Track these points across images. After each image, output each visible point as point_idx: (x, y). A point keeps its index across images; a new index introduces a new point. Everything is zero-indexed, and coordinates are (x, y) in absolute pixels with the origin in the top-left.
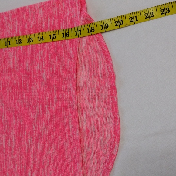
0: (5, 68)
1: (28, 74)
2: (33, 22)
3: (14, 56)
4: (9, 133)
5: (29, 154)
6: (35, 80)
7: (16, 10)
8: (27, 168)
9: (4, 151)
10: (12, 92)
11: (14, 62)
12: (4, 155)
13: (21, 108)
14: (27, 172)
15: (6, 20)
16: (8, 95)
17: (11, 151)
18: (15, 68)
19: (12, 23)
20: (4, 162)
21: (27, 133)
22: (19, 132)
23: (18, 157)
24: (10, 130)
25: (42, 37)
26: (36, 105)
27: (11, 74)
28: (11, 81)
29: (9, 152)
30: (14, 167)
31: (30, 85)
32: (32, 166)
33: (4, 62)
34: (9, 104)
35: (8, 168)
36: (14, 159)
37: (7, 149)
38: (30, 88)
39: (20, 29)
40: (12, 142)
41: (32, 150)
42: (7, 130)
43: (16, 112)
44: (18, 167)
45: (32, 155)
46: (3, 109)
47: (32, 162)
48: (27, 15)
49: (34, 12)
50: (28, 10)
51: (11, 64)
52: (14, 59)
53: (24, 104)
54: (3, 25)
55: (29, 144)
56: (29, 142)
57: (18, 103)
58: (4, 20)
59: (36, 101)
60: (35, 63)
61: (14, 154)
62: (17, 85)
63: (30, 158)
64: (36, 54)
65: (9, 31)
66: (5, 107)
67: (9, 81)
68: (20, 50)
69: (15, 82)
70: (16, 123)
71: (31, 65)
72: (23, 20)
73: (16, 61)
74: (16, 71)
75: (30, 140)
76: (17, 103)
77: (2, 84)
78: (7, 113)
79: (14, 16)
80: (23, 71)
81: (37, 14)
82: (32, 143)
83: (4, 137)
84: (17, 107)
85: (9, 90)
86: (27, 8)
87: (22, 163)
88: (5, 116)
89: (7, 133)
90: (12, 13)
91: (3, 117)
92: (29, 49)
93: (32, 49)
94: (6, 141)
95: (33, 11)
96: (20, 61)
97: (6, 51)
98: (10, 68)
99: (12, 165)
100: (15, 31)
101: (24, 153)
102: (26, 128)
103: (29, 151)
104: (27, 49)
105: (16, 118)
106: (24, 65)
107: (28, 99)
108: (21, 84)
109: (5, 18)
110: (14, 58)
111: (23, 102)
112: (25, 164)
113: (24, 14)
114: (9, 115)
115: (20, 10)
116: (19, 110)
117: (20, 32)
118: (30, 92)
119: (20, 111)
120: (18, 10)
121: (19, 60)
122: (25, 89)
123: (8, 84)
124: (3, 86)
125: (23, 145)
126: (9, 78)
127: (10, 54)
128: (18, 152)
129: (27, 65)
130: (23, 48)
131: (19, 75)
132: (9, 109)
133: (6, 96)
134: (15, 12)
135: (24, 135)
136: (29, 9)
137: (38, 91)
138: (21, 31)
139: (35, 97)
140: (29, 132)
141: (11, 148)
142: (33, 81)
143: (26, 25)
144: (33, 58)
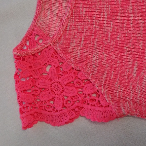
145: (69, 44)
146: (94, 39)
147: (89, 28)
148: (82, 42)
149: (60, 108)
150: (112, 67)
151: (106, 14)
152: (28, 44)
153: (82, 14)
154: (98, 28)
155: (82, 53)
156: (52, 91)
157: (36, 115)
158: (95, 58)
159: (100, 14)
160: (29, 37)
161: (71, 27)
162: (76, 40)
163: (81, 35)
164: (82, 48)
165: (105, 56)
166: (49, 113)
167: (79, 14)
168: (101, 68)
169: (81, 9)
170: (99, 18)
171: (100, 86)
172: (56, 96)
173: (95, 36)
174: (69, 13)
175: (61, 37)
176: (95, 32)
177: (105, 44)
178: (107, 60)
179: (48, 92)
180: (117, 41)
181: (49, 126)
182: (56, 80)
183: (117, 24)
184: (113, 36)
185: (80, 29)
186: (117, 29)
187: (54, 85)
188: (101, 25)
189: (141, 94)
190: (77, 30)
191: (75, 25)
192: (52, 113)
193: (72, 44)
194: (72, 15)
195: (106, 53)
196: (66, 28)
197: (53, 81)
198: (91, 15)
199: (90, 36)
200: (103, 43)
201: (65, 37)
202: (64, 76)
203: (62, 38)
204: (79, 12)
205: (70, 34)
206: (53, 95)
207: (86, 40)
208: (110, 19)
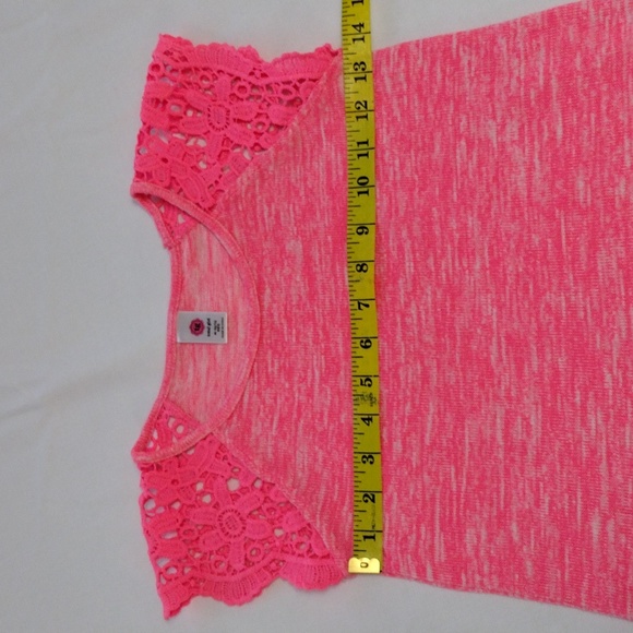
0: (498, 197)
1: (583, 213)
2: (604, 50)
3: (532, 157)
4: (519, 400)
5: (593, 463)
6: (611, 231)
7: (543, 14)
8: (585, 507)
9: (501, 456)
10: (526, 270)
11: (529, 177)
12: (501, 467)
13: (558, 319)
14: (586, 518)
15: (504, 49)
16: (510, 280)
17: (524, 452)
18: (536, 196)
19: (526, 57)
20: (498, 488)
21: (585, 399)
22: (554, 395)
23: (553, 472)
24: (520, 390)
26: (616, 309)
27: (522, 214)
28: (521, 236)
29: (517, 458)
30: (537, 503)
31: (593, 246)
32: (604, 501)
33: (495, 179)
34: (515, 308)
35: (514, 509)
36: (538, 480)
37: (509, 449)
38: (592, 257)
39: (554, 73)
40: (527, 427)
41: (603, 451)
42: (508, 390)
43: (540, 333)
44: (552, 504)
45: (604, 466)
46: (495, 326)
47: (605, 488)
48: (583, 28)
49: (608, 18)
50: (586, 13)
51: (522, 185)
52: (530, 169)
53: (572, 309)
54: (494, 64)
55: (593, 432)
56: (593, 425)
57: (548, 306)
58: (496, 50)
59: (614, 297)
60: (611, 178)
61: (538, 462)
62: (545, 250)
63: (596, 477)
64: (613, 149)
65: (514, 82)
66: (500, 317)
67: (516, 237)
68: (553, 139)
69: (536, 239)
70: (541, 366)
71: (597, 182)
72: (566, 45)
73: (537, 174)
74: (538, 204)
75: (596, 419)
76: (543, 306)
77: (491, 248)
78: (508, 338)
79: (533, 33)
80: (564, 202)
81: (619, 25)
82: (603, 429)
83: (500, 412)
84: (545, 318)
85: (513, 265)
86: (584, 7)
87: (569, 489)
88: (500, 347)
89: (509, 398)
90: (527, 25)
91: (494, 348)
92: (586, 133)
93: (598, 133)
94: (508, 424)
95: (605, 15)
96: (554, 171)
97: (502, 145)
98: (515, 198)
99: (530, 497)
100: (534, 79)
101: (574, 459)
102: (581, 378)
103: (593, 452)
104: (578, 135)
105: (541, 351)
106: (571, 187)
107: (587, 291)
108: (558, 246)
109: (502, 41)
110: (532, 163)
111: (568, 300)
112: (579, 494)
113: (571, 28)
114: (515, 343)
115: (558, 14)
116: (552, 327)
117: (554, 82)
118: (593, 271)
119: (557, 328)
120: (551, 17)
121: (548, 168)
122: (573, 262)
123: (513, 246)
124: (491, 253)
125: (570, 435)
126: (514, 227)
127: (518, 151)
128: (551, 457)
129: (581, 185)
130: (564, 132)
131: (551, 217)
132: (516, 325)
133: (505, 283)
134: (539, 21)
135: (573, 404)
136: (592, 10)
137: (620, 266)
138: (559, 78)
139: (612, 281)
140: (591, 394)
141: (524, 444)
142: (603, 236)
143: (578, 61)
144: (602, 162)
145: (248, 430)
146: (298, 420)
147: (287, 399)
148: (275, 426)
149: (239, 566)
150: (334, 477)
151: (317, 373)
152: (155, 435)
153: (273, 373)
154: (303, 398)
155: (275, 447)
156: (223, 530)
157: (192, 583)
158: (301, 458)
159: (305, 372)
160: (156, 421)
161: (250, 398)
162: (263, 421)
163: (272, 412)
164: (275, 438)
165: (321, 454)
166: (219, 579)
167: (267, 373)
168: (314, 478)
169: (270, 361)
170: (305, 379)
171: (314, 516)
172: (232, 540)
173: (299, 414)
174: (245, 371)
175: (231, 417)
176: (299, 406)
177: (319, 429)
178: (325, 461)
179: (214, 532)
180: (341, 425)
181: (221, 605)
182: (228, 507)
183: (339, 393)
184: (333, 415)
185: (269, 401)
186: (340, 402)
187: (225, 516)
188: (310, 395)
190: (264, 403)
191: (259, 394)
192: (226, 578)
193: (256, 430)
194: (252, 373)
195: (321, 447)
196: (242, 399)
197: (223, 509)
198: (289, 372)
199: (290, 413)
200: (314, 428)
201: (240, 417)
202: (243, 498)
203: (235, 418)
204: (267, 368)
205: (249, 410)
206: (226, 539)
207: (281, 420)
208: (326, 382)
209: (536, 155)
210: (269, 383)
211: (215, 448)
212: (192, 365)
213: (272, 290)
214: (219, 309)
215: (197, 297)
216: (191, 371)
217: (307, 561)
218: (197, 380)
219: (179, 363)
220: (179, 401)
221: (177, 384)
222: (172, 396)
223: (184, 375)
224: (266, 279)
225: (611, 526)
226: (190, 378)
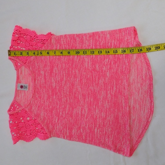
0: (82, 67)
1: (97, 72)
2: (103, 42)
3: (89, 60)
4: (84, 106)
5: (96, 119)
6: (102, 76)
7: (92, 33)
8: (94, 127)
9: (80, 116)
10: (86, 82)
11: (88, 64)
12: (80, 118)
13: (92, 92)
14: (94, 129)
15: (85, 39)
16: (84, 83)
17: (84, 116)
18: (89, 68)
19: (89, 41)
20: (79, 122)
21: (96, 107)
22: (90, 106)
23: (89, 120)
24: (84, 104)
25: (109, 51)
26: (102, 91)
27: (86, 71)
28: (86, 75)
29: (83, 117)
30: (86, 126)
31: (99, 79)
32: (98, 126)
33: (82, 64)
34: (84, 89)
35: (82, 126)
36: (86, 121)
37: (82, 115)
38: (98, 81)
39: (94, 45)
40: (85, 111)
41: (98, 117)
42: (82, 104)
43: (89, 94)
44: (88, 126)
45: (98, 119)
46: (80, 92)
47: (98, 123)
48: (99, 37)
49: (104, 35)
50: (100, 34)
51: (87, 65)
52: (88, 63)
53: (94, 90)
54: (83, 41)
55: (97, 113)
56: (97, 112)
57: (90, 89)
58: (83, 39)
59: (102, 88)
60: (103, 66)
61: (87, 118)
62: (90, 78)
63: (97, 121)
64: (103, 61)
65: (86, 45)
66: (81, 90)
67: (85, 75)
68: (93, 57)
69: (89, 76)
70: (88, 100)
71: (100, 67)
72: (96, 40)
73: (90, 64)
74: (89, 69)
75: (97, 111)
76: (89, 89)
77: (80, 77)
78: (83, 94)
79: (90, 37)
80: (94, 70)
81: (106, 37)
82: (98, 113)
83: (80, 108)
84: (89, 91)
85: (84, 81)
86: (100, 33)
87: (92, 123)
88: (81, 96)
89: (82, 106)
90: (89, 35)
91: (80, 96)
92: (99, 57)
93: (101, 57)
94: (82, 111)
95: (103, 35)
96: (93, 64)
97: (83, 57)
98: (85, 68)
99: (85, 124)
100: (90, 45)
101: (93, 118)
102: (95, 103)
103: (96, 117)
104: (97, 57)
105: (88, 97)
106: (95, 67)
107: (97, 87)
108: (93, 78)
109: (84, 37)
110: (89, 62)
111: (94, 88)
112: (94, 124)
113: (97, 36)
114: (84, 95)
115: (95, 33)
116: (91, 93)
117: (93, 47)
118: (99, 83)
119: (92, 93)
120: (93, 33)
121: (92, 63)
122: (95, 81)
123: (84, 77)
124: (80, 78)
125: (92, 113)
126: (85, 73)
127: (86, 59)
128: (89, 117)
129: (97, 67)
130: (95, 56)
131: (91, 72)
132: (84, 92)
133: (82, 84)
134: (91, 34)
135: (94, 108)
136: (101, 34)
137: (103, 83)
138: (95, 46)
139: (102, 86)
140: (97, 106)
141: (84, 114)
142: (101, 77)
143: (98, 43)
144: (101, 63)
145: (32, 108)
147: (40, 103)
148: (37, 108)
149: (29, 135)
150: (48, 119)
151: (46, 98)
152: (12, 108)
155: (37, 112)
156: (26, 128)
157: (19, 137)
158: (42, 114)
160: (12, 105)
161: (32, 102)
162: (35, 107)
163: (37, 105)
164: (37, 110)
165: (46, 114)
166: (25, 137)
168: (44, 118)
170: (43, 99)
171: (44, 126)
172: (28, 130)
173: (42, 106)
174: (31, 97)
175: (28, 105)
176: (42, 104)
177: (46, 109)
179: (24, 128)
180: (50, 108)
181: (25, 142)
183: (50, 102)
184: (49, 106)
185: (36, 103)
186: (50, 104)
187: (26, 125)
188: (44, 102)
189: (59, 129)
190: (35, 103)
191: (34, 101)
192: (26, 137)
194: (33, 97)
195: (46, 112)
196: (30, 102)
197: (26, 123)
198: (40, 98)
199: (40, 105)
202: (30, 121)
203: (29, 106)
204: (36, 96)
205: (32, 104)
208: (48, 100)
209: (90, 60)
210: (36, 99)
211: (25, 111)
212: (20, 94)
213: (37, 81)
214: (26, 84)
215: (22, 81)
216: (20, 95)
217: (42, 134)
218: (22, 97)
219: (18, 94)
220: (17, 101)
221: (17, 98)
222: (16, 100)
223: (19, 96)
224: (36, 78)
225: (98, 130)
226: (20, 97)
